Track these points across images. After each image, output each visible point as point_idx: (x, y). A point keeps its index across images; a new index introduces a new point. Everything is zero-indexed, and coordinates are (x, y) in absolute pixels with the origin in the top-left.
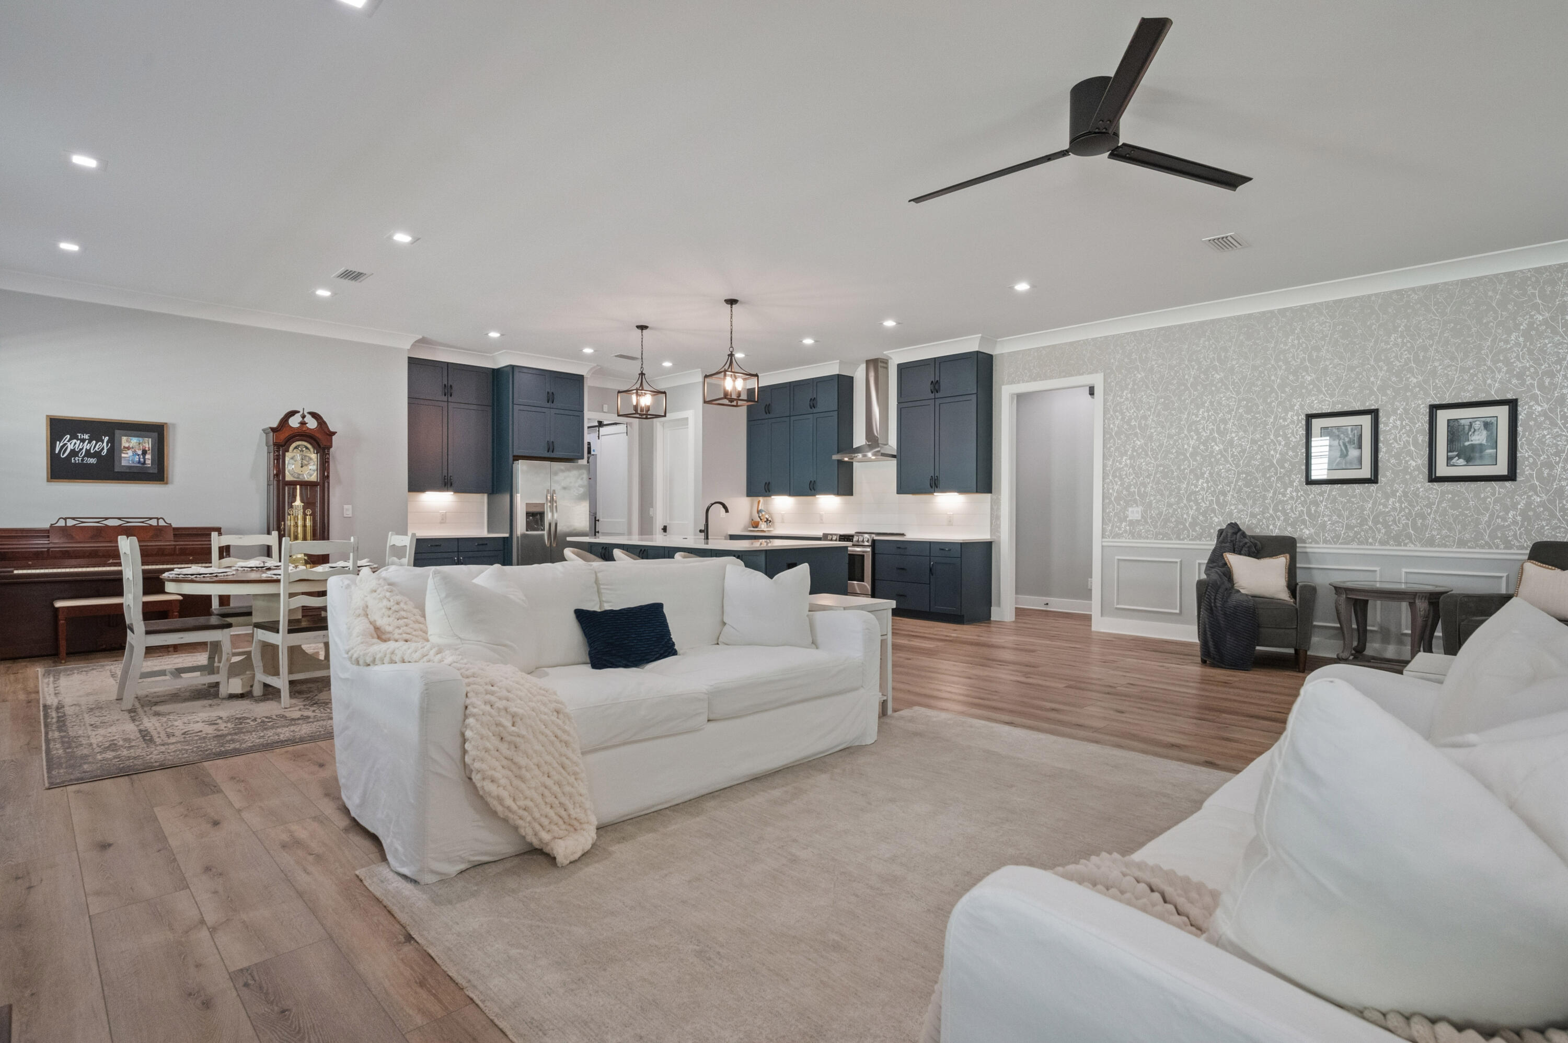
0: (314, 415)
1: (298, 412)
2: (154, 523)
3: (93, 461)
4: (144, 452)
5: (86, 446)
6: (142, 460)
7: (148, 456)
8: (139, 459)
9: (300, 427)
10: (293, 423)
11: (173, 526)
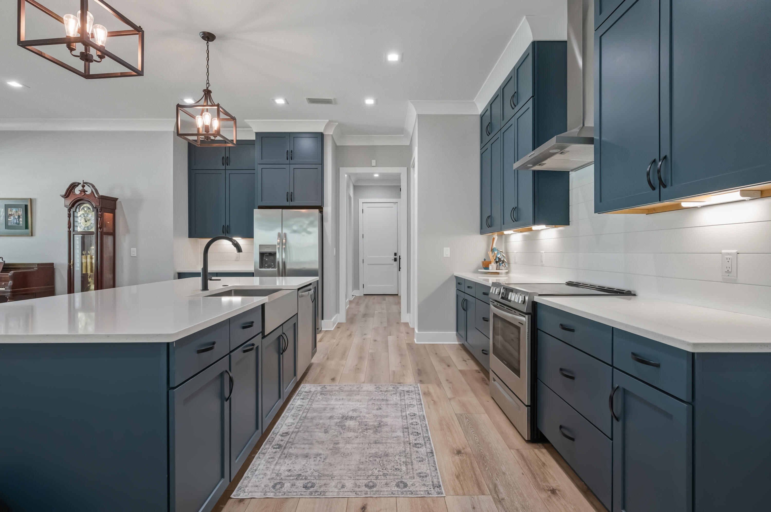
0: (88, 184)
1: (79, 184)
4: (19, 217)
6: (18, 222)
7: (21, 219)
8: (17, 221)
9: (80, 193)
10: (77, 191)
11: (6, 262)
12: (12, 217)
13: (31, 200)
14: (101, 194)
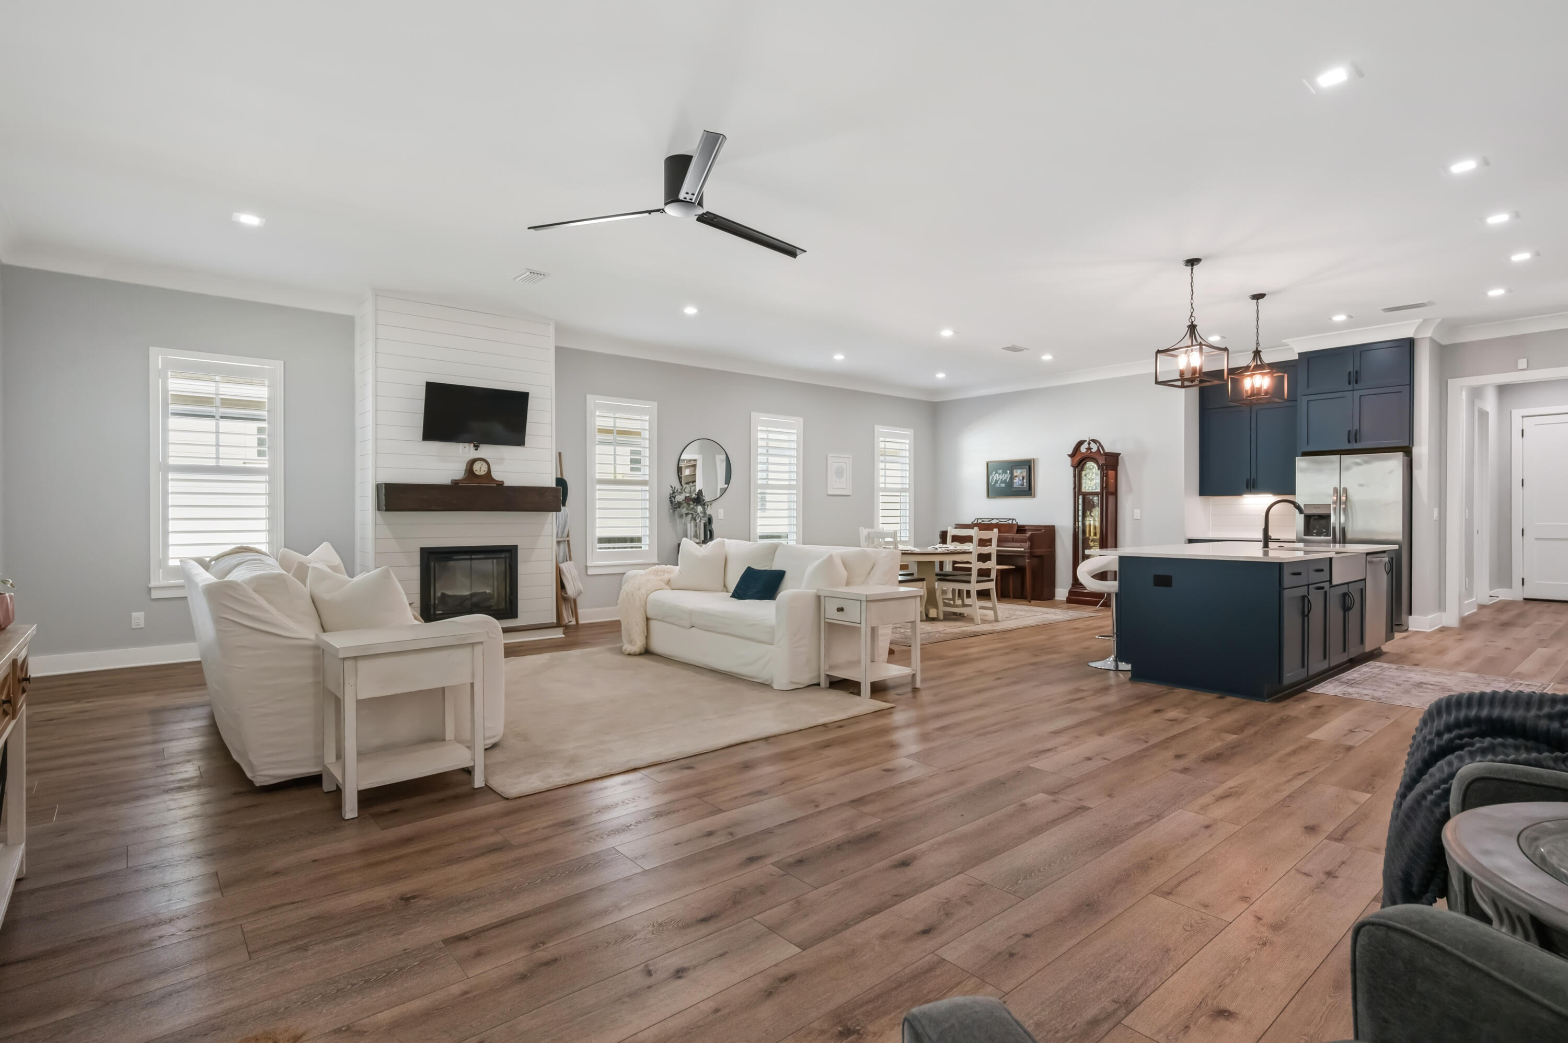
0: (1094, 441)
1: (1086, 441)
2: (1010, 522)
3: (1003, 485)
4: (1023, 478)
5: (1001, 477)
6: (1023, 483)
7: (1025, 481)
8: (1021, 482)
9: (1087, 451)
10: (1083, 449)
11: (1019, 524)
12: (1017, 479)
13: (1034, 460)
14: (1107, 450)
